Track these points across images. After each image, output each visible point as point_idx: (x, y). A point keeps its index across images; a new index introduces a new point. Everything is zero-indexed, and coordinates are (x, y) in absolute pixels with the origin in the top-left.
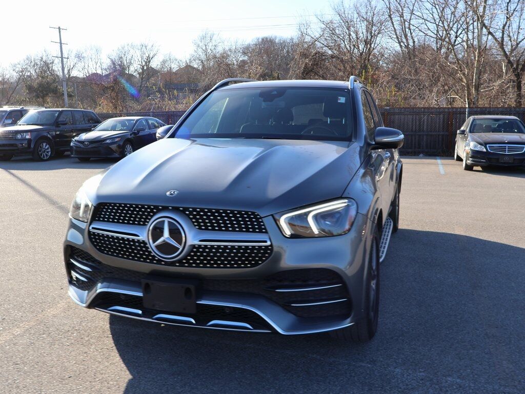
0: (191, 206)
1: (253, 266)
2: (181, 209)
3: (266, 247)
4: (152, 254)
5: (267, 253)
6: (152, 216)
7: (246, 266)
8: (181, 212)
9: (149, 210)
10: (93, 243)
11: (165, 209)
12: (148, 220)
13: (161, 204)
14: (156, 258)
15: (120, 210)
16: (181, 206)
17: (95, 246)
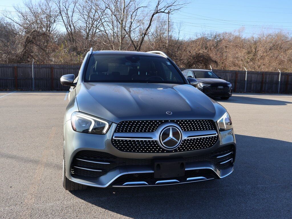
0: (180, 119)
1: (210, 147)
2: (175, 121)
3: (215, 137)
4: (159, 148)
5: (215, 139)
6: (158, 127)
7: (207, 148)
8: (176, 123)
9: (156, 123)
10: (115, 146)
11: (166, 122)
12: (155, 129)
13: (163, 119)
14: (161, 150)
15: (135, 124)
16: (175, 119)
17: (117, 148)
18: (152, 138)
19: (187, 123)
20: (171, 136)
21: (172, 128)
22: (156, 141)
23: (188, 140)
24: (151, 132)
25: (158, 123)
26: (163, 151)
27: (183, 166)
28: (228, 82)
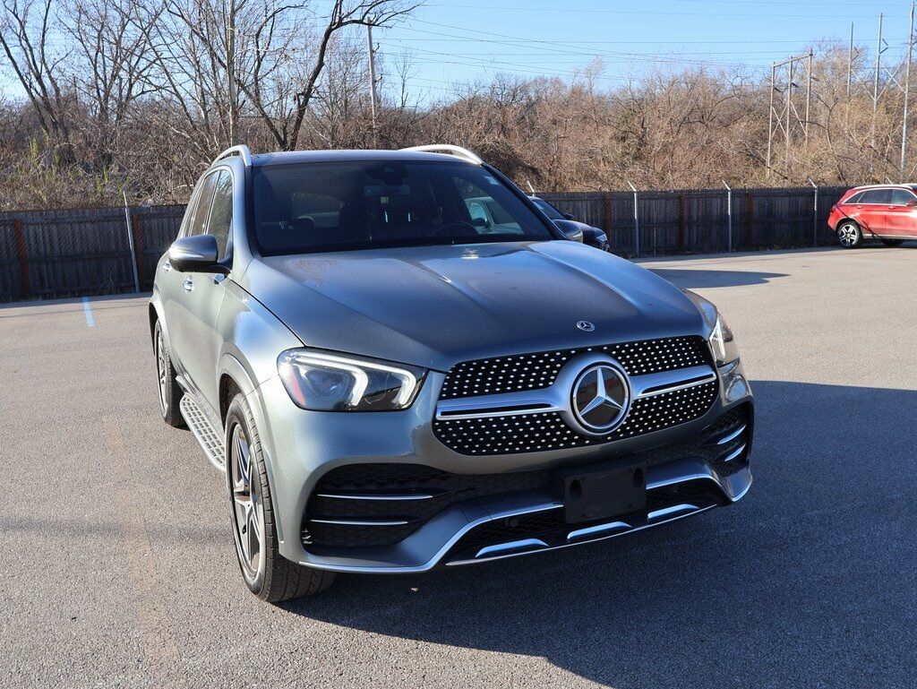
0: (617, 341)
1: (699, 414)
2: (605, 348)
3: (710, 384)
4: (568, 432)
5: (711, 392)
6: (559, 369)
7: (685, 420)
8: (608, 353)
9: (552, 360)
10: (443, 441)
11: (582, 353)
12: (552, 378)
13: (573, 346)
14: (576, 437)
15: (494, 370)
16: (605, 342)
17: (450, 446)
18: (549, 406)
19: (636, 350)
20: (601, 392)
21: (603, 370)
22: (559, 414)
23: (644, 400)
24: (542, 387)
25: (558, 360)
26: (582, 440)
27: (640, 479)
28: (595, 229)
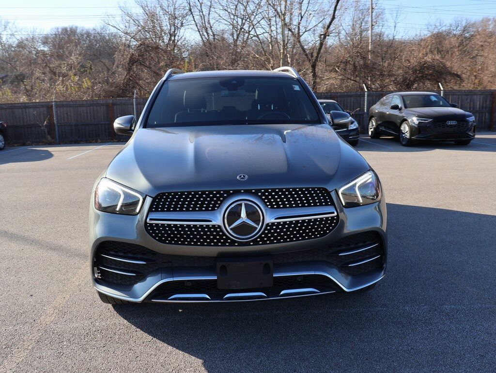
0: (263, 187)
1: (322, 235)
2: (254, 191)
3: (333, 218)
4: (224, 237)
5: (333, 223)
6: (222, 201)
7: (316, 237)
8: (255, 194)
9: (218, 195)
10: (151, 234)
11: (237, 192)
12: (217, 205)
13: (231, 189)
14: (229, 241)
15: (183, 198)
16: (253, 188)
17: (154, 238)
18: (211, 221)
19: (277, 193)
20: (243, 217)
21: (245, 204)
22: (219, 227)
23: (279, 223)
24: (211, 210)
25: (221, 195)
26: (233, 243)
27: (268, 270)
